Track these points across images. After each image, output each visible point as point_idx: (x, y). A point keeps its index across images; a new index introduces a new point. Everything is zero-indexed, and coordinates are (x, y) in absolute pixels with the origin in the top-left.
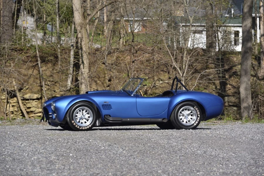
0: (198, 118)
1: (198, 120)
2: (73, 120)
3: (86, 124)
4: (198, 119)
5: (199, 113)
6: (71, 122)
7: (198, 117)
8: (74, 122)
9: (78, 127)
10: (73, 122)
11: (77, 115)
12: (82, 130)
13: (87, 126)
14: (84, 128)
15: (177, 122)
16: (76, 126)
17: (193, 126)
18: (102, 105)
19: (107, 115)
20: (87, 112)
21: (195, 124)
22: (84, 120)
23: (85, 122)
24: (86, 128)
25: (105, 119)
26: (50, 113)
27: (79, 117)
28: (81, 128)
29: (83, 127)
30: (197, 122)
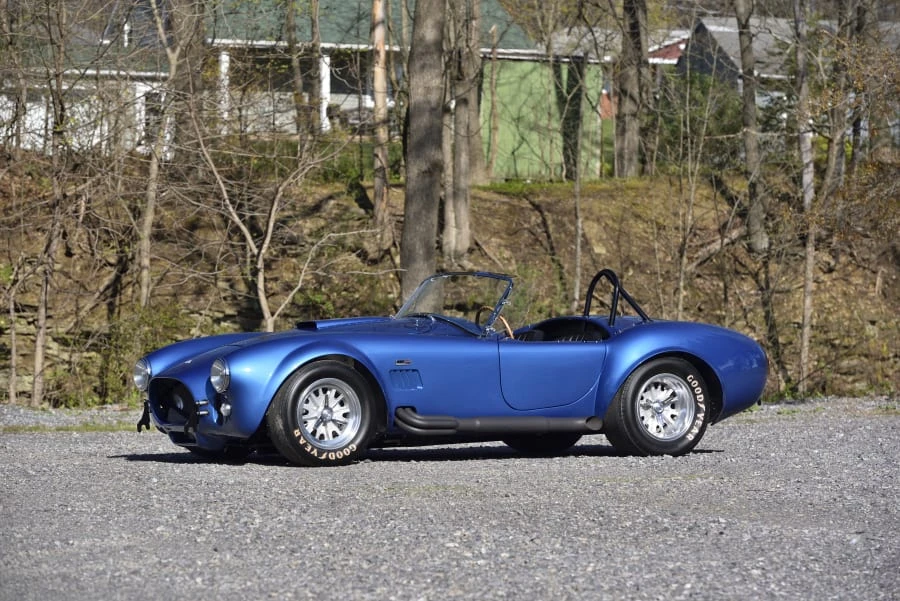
0: (699, 415)
1: (700, 423)
2: (296, 427)
3: (337, 439)
4: (698, 418)
5: (701, 398)
6: (290, 434)
7: (698, 410)
8: (299, 434)
9: (315, 452)
10: (297, 433)
11: (306, 406)
12: (328, 463)
13: (341, 449)
14: (332, 456)
15: (635, 430)
16: (309, 449)
17: (685, 443)
18: (391, 371)
19: (404, 408)
20: (340, 398)
21: (690, 437)
22: (332, 427)
23: (335, 435)
24: (340, 455)
25: (400, 422)
26: (201, 403)
27: (315, 415)
28: (324, 457)
29: (329, 451)
30: (696, 430)
